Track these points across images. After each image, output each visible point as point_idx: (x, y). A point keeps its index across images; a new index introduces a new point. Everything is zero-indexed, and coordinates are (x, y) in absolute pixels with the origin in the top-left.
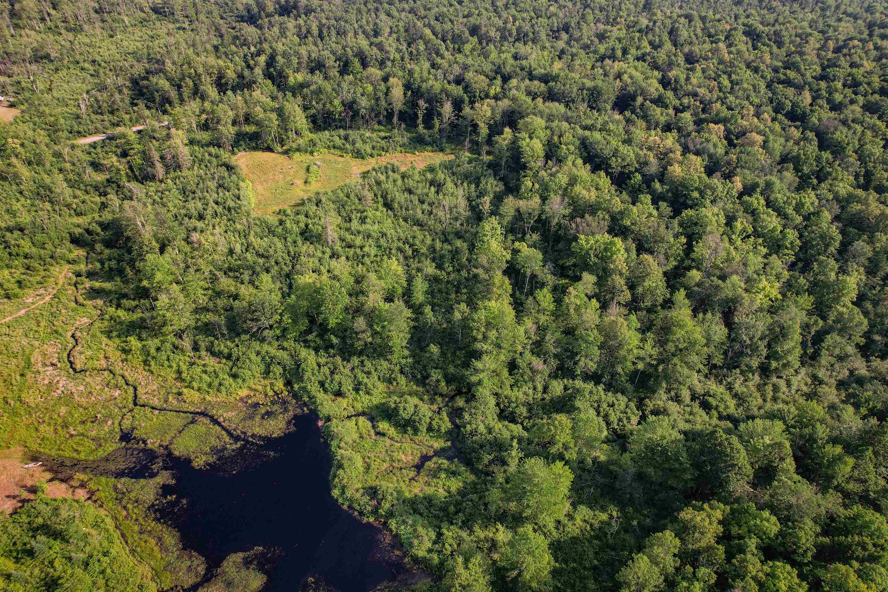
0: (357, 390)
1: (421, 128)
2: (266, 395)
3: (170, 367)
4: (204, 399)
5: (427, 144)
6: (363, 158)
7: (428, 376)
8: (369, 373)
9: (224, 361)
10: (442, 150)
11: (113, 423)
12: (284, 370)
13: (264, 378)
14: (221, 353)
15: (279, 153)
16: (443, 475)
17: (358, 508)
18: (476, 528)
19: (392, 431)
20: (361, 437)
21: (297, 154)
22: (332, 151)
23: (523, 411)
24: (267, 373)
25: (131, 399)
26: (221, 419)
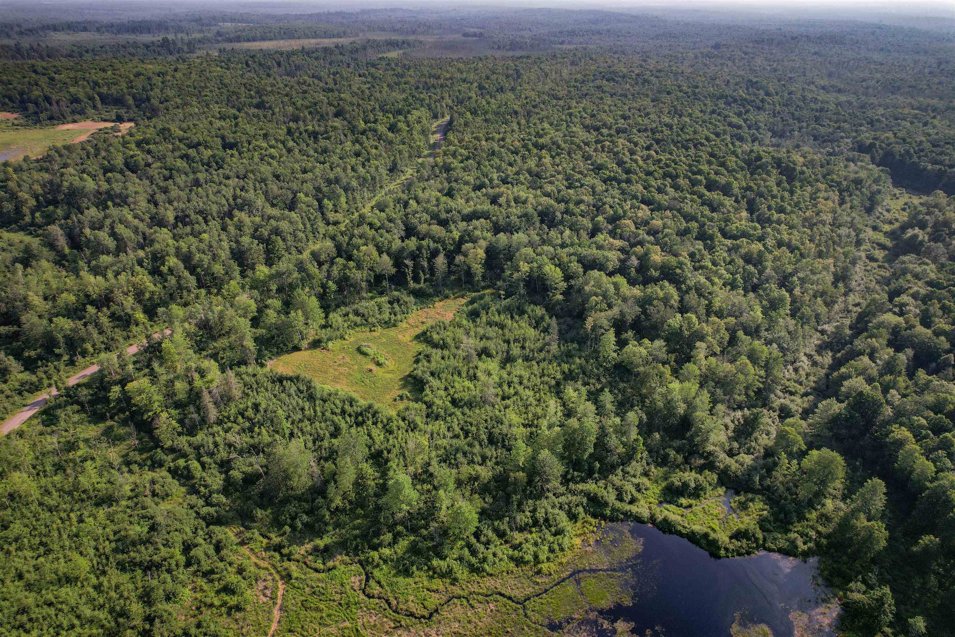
0: (639, 491)
1: (412, 284)
2: (593, 532)
3: (501, 560)
4: (561, 563)
5: (429, 296)
6: (395, 325)
7: (667, 456)
8: (634, 476)
9: (534, 529)
10: (447, 297)
11: (528, 626)
12: (584, 507)
13: (576, 522)
14: (527, 524)
15: (306, 349)
16: (751, 504)
17: (744, 551)
18: (808, 516)
19: (693, 502)
20: (682, 516)
21: (330, 344)
22: (357, 329)
23: (736, 445)
24: (573, 517)
25: (510, 602)
26: (594, 567)
